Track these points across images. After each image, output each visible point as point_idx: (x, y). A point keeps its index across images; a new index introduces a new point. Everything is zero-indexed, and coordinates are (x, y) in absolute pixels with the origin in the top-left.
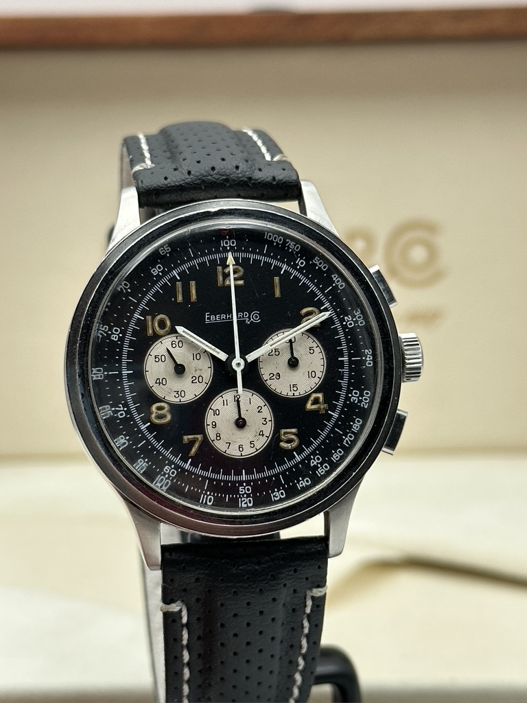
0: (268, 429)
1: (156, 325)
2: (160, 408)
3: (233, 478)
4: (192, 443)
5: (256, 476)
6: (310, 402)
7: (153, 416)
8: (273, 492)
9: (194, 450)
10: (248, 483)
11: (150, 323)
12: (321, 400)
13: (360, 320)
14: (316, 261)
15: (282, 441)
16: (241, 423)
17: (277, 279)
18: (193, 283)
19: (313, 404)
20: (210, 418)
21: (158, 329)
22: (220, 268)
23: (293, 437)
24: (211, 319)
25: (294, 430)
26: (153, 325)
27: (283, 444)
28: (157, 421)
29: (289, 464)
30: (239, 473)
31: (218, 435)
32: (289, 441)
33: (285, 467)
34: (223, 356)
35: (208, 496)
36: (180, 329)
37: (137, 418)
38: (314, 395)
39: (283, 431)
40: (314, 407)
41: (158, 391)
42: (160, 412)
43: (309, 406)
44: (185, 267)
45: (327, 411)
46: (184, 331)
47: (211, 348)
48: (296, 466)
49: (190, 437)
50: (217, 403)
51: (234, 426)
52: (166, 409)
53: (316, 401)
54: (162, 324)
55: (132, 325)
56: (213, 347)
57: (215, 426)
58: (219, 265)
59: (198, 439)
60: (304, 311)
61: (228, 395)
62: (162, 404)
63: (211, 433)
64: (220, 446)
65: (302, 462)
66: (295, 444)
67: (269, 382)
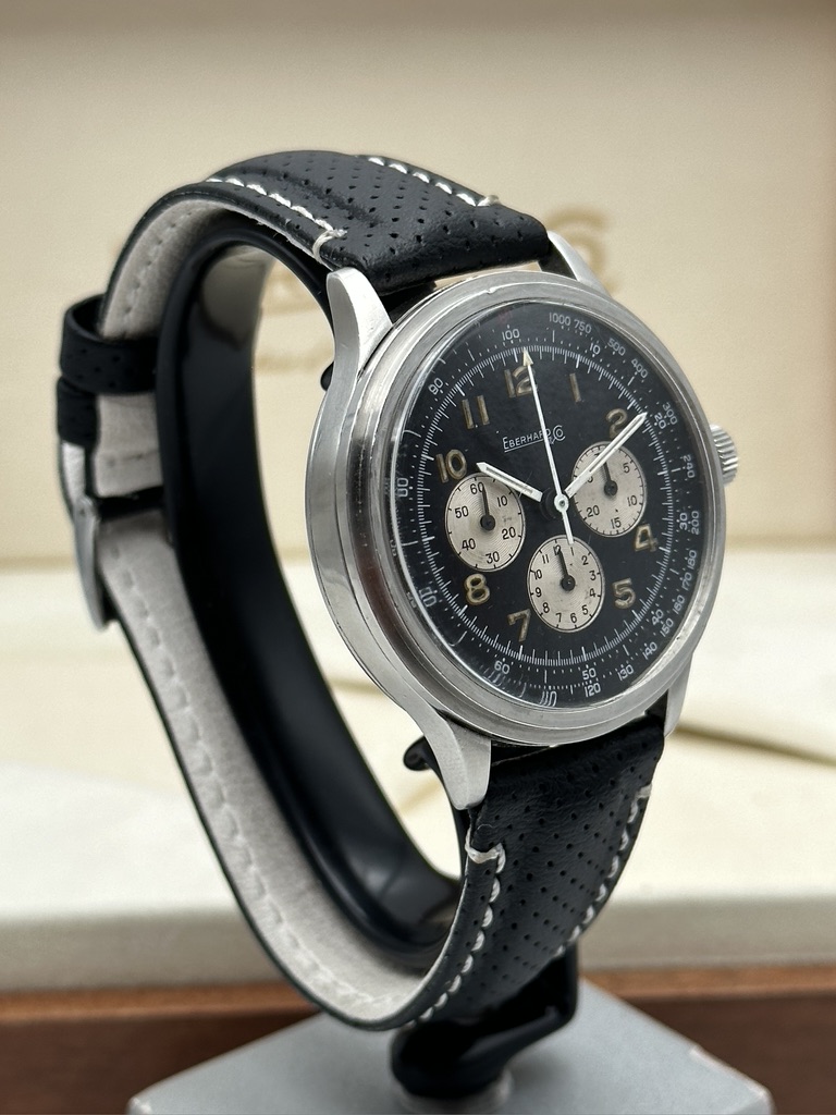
0: (598, 585)
1: (450, 465)
2: (475, 583)
3: (573, 661)
4: (520, 622)
5: (598, 652)
6: (638, 539)
7: (470, 594)
8: (620, 669)
9: (524, 632)
10: (590, 663)
11: (443, 464)
12: (649, 533)
13: (672, 417)
14: (612, 343)
15: (617, 598)
16: (568, 584)
17: (573, 377)
18: (481, 399)
19: (641, 541)
20: (533, 583)
21: (452, 470)
22: (508, 372)
23: (629, 590)
24: (510, 445)
25: (628, 581)
26: (447, 468)
27: (620, 603)
28: (475, 601)
29: (630, 628)
30: (578, 653)
31: (546, 606)
32: (626, 597)
33: (626, 633)
34: (536, 495)
35: (550, 692)
36: (483, 466)
37: (451, 600)
38: (641, 529)
39: (616, 585)
40: (643, 545)
41: (469, 558)
42: (476, 588)
43: (639, 545)
44: (467, 377)
45: (657, 547)
46: (488, 469)
47: (521, 486)
48: (637, 629)
49: (516, 615)
50: (537, 563)
51: (560, 590)
52: (483, 582)
53: (644, 537)
54: (456, 463)
55: (422, 471)
56: (524, 485)
57: (539, 594)
58: (507, 368)
59: (525, 616)
60: (611, 415)
61: (547, 548)
62: (478, 576)
63: (537, 603)
64: (550, 619)
65: (643, 622)
66: (631, 600)
67: (588, 521)
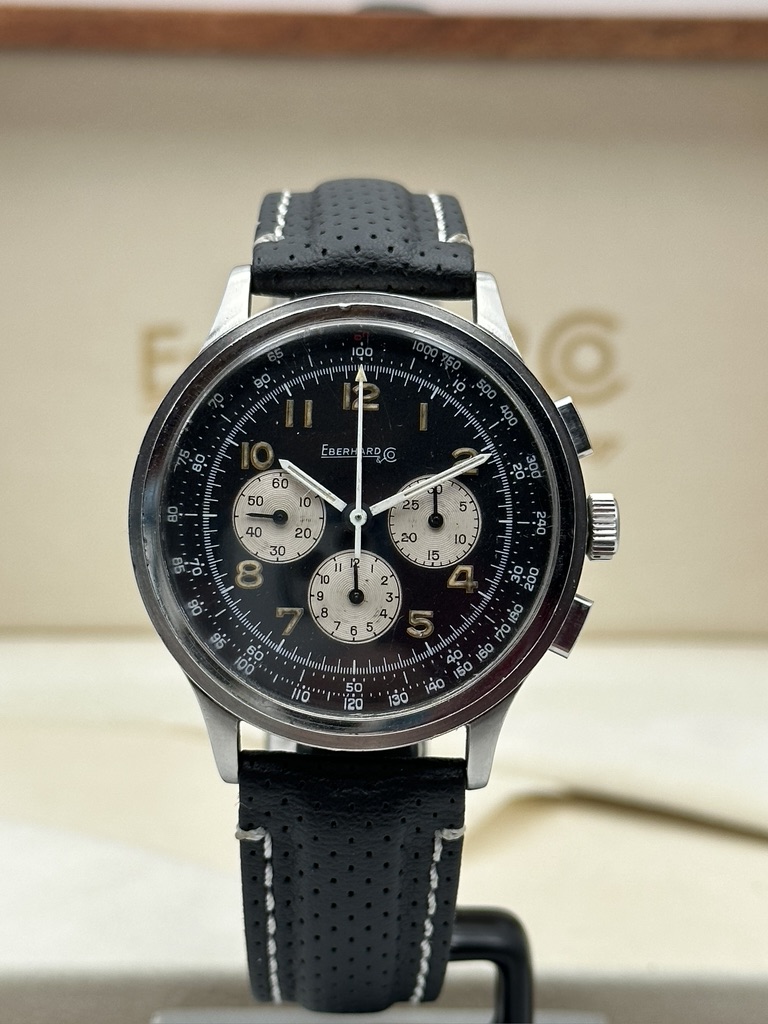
0: (393, 608)
1: (254, 455)
2: (249, 568)
3: (338, 669)
4: (288, 617)
5: (371, 670)
6: (454, 577)
7: (239, 577)
8: (392, 693)
9: (289, 627)
10: (359, 678)
11: (246, 452)
12: (469, 575)
13: (534, 471)
14: (481, 385)
15: (411, 626)
16: (356, 597)
17: (424, 406)
18: (309, 403)
19: (458, 579)
20: (316, 585)
21: (255, 460)
22: (347, 385)
23: (426, 622)
24: (329, 452)
25: (428, 613)
26: (249, 456)
27: (411, 631)
28: (244, 585)
29: (417, 659)
30: (347, 664)
31: (325, 611)
32: (420, 627)
33: (411, 662)
34: (339, 504)
35: (303, 691)
36: (285, 463)
37: (218, 578)
38: (461, 568)
39: (413, 613)
40: (459, 583)
41: (250, 544)
42: (248, 573)
43: (452, 582)
44: (300, 380)
45: (476, 591)
46: (289, 467)
47: (324, 492)
48: (426, 661)
49: (286, 609)
50: (327, 568)
51: (346, 600)
52: (257, 570)
53: (462, 576)
54: (262, 455)
55: (222, 453)
56: (328, 491)
57: (321, 597)
58: (347, 381)
59: (296, 613)
60: (458, 452)
61: (343, 559)
62: (253, 562)
63: (315, 606)
64: (327, 625)
65: (436, 656)
66: (427, 632)
67: (400, 545)
